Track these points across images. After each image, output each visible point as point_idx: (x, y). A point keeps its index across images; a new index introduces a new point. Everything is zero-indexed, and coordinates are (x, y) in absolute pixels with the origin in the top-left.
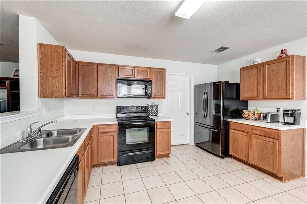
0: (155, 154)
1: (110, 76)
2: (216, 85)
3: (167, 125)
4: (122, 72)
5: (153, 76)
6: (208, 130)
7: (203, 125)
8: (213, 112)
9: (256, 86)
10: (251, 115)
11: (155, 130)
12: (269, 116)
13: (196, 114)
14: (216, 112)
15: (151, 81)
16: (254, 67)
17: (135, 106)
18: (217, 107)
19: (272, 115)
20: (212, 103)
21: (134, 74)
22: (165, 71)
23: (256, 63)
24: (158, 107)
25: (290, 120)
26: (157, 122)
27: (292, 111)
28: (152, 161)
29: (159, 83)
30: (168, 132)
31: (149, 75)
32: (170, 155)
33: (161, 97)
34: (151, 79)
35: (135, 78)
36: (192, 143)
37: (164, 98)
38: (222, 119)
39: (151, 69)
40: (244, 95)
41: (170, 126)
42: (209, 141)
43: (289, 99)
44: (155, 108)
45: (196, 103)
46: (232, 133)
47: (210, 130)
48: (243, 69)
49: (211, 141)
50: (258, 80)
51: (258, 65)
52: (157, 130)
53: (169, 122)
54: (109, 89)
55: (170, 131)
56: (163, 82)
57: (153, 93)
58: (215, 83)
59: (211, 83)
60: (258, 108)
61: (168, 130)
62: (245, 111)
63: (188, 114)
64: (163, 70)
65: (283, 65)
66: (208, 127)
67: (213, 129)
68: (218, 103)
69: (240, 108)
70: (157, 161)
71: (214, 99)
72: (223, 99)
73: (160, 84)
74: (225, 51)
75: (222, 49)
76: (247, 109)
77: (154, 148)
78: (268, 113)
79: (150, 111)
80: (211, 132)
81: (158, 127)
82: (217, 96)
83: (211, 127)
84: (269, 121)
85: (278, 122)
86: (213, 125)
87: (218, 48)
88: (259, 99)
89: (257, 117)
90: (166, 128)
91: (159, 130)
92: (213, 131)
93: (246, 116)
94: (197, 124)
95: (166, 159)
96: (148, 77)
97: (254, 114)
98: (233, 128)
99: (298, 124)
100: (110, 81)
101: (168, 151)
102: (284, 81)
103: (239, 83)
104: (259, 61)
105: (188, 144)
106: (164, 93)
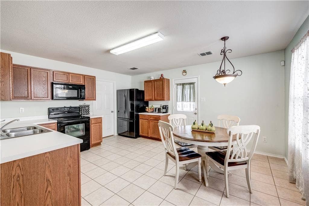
0: (90, 144)
1: (44, 80)
2: (131, 91)
3: (99, 121)
4: (57, 77)
5: (85, 82)
6: (127, 122)
7: (124, 119)
8: (130, 110)
9: (151, 92)
10: (150, 109)
11: (90, 125)
12: (157, 109)
13: (119, 111)
14: (131, 110)
15: (84, 86)
16: (150, 81)
17: (68, 107)
18: (132, 105)
19: (158, 109)
20: (129, 103)
21: (68, 79)
22: (95, 79)
23: (152, 79)
24: (89, 107)
25: (164, 110)
26: (91, 119)
27: (165, 106)
28: (88, 149)
29: (90, 88)
30: (100, 126)
31: (82, 81)
32: (101, 143)
33: (92, 99)
34: (84, 84)
35: (69, 82)
36: (116, 134)
37: (95, 100)
38: (135, 113)
39: (84, 76)
40: (146, 98)
41: (101, 121)
42: (127, 131)
43: (164, 100)
44: (87, 108)
45: (118, 104)
46: (140, 121)
47: (128, 121)
48: (146, 82)
49: (129, 131)
50: (152, 89)
51: (152, 80)
52: (92, 125)
53: (101, 118)
54: (43, 91)
55: (102, 125)
56: (94, 87)
57: (86, 96)
58: (130, 90)
59: (128, 89)
60: (153, 106)
61: (100, 124)
62: (147, 107)
63: (112, 112)
64: (93, 78)
65: (161, 82)
66: (127, 119)
67: (130, 120)
68: (133, 103)
69: (145, 105)
70: (91, 149)
71: (130, 100)
72: (135, 100)
73: (92, 88)
74: (136, 70)
75: (134, 69)
76: (148, 106)
77: (89, 139)
78: (157, 108)
79: (83, 111)
80: (129, 123)
81: (92, 122)
82: (132, 99)
83: (129, 119)
84: (157, 112)
85: (161, 112)
86: (130, 118)
87: (132, 68)
88: (153, 100)
89: (152, 111)
90: (98, 123)
91: (93, 125)
92: (130, 122)
93: (147, 110)
94: (120, 118)
95: (98, 146)
96: (82, 83)
97: (151, 109)
98: (141, 118)
99: (167, 113)
100: (44, 84)
101: (100, 140)
102: (162, 91)
103: (144, 90)
104: (153, 78)
105: (113, 135)
106: (94, 96)
